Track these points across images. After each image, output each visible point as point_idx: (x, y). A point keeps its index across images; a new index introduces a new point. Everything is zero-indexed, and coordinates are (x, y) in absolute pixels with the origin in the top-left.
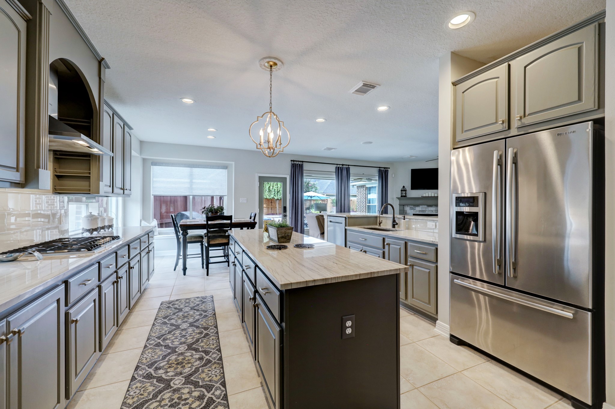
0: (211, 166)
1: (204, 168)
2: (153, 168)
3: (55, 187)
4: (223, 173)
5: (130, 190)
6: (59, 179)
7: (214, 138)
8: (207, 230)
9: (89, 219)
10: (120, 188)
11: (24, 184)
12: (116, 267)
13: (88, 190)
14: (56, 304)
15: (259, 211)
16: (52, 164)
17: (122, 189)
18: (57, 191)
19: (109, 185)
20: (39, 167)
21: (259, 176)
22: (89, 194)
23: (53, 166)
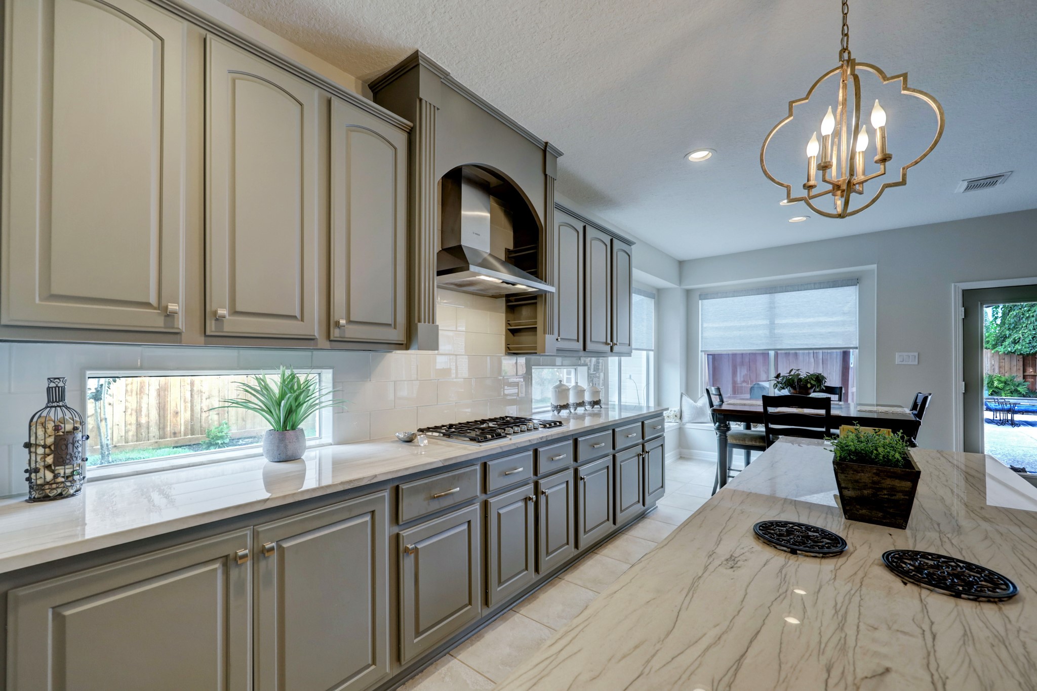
0: (815, 284)
1: (798, 290)
2: (701, 305)
3: (508, 346)
4: (848, 296)
5: (629, 345)
6: (515, 334)
7: (805, 219)
8: (767, 427)
9: (556, 391)
10: (603, 343)
11: (406, 344)
12: (536, 473)
13: (535, 348)
14: (368, 518)
15: (964, 389)
16: (503, 315)
17: (609, 344)
18: (511, 351)
19: (576, 339)
20: (419, 321)
21: (963, 290)
22: (536, 353)
23: (506, 317)
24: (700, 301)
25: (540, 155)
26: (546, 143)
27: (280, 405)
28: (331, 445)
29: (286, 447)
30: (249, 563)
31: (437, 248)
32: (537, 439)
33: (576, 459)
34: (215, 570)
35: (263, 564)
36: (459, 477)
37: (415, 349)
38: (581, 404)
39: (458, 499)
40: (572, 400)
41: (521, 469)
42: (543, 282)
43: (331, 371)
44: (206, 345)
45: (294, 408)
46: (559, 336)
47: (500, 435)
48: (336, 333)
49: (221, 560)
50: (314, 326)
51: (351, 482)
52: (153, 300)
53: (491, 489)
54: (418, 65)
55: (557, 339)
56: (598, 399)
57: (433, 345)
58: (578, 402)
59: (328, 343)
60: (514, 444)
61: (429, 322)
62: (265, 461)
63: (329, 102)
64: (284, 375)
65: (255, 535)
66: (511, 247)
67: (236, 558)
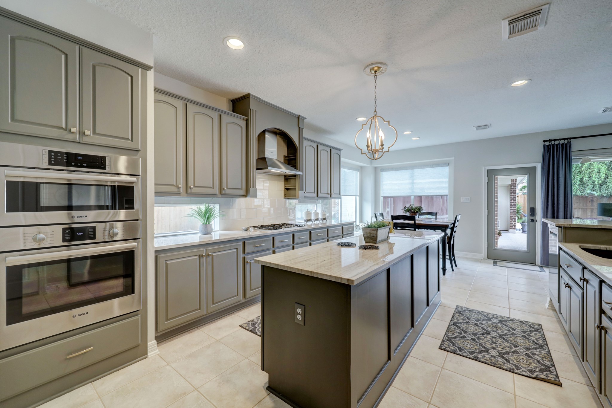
2: (382, 174)
3: (285, 195)
5: (340, 194)
6: (287, 190)
7: (418, 138)
9: (306, 214)
10: (326, 193)
11: (246, 196)
12: (293, 242)
13: (295, 196)
14: (236, 250)
15: (487, 213)
16: (283, 183)
17: (329, 194)
18: (286, 197)
19: (314, 192)
20: (250, 187)
21: (487, 170)
22: (296, 198)
23: (284, 183)
24: (381, 172)
25: (297, 119)
26: (299, 115)
27: (205, 216)
28: (219, 231)
29: (207, 229)
30: (205, 258)
31: (256, 158)
32: (294, 230)
33: (310, 239)
34: (197, 258)
35: (208, 259)
36: (265, 241)
37: (249, 197)
38: (317, 219)
39: (264, 248)
40: (313, 218)
41: (287, 240)
42: (298, 171)
43: (219, 205)
44: (187, 197)
45: (209, 217)
46: (306, 191)
47: (280, 228)
48: (223, 192)
49: (198, 256)
50: (216, 190)
51: (231, 238)
52: (175, 184)
53: (276, 246)
54: (250, 97)
55: (304, 193)
56: (325, 218)
57: (255, 196)
58: (316, 218)
59: (221, 195)
60: (284, 231)
61: (254, 188)
62: (199, 235)
63: (221, 115)
64: (206, 206)
65: (206, 250)
66: (286, 155)
67: (202, 256)
